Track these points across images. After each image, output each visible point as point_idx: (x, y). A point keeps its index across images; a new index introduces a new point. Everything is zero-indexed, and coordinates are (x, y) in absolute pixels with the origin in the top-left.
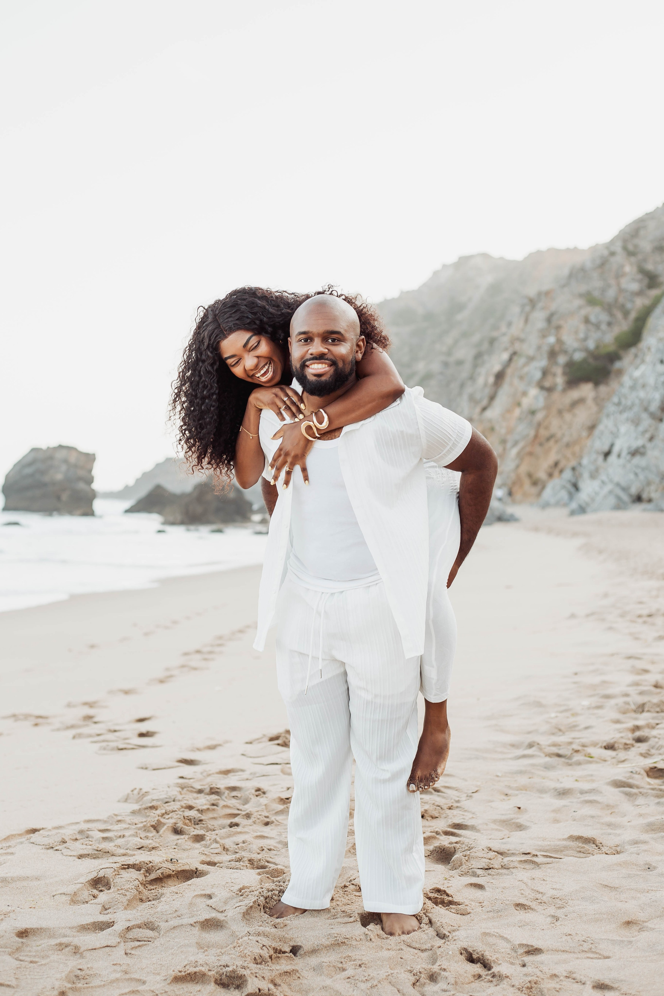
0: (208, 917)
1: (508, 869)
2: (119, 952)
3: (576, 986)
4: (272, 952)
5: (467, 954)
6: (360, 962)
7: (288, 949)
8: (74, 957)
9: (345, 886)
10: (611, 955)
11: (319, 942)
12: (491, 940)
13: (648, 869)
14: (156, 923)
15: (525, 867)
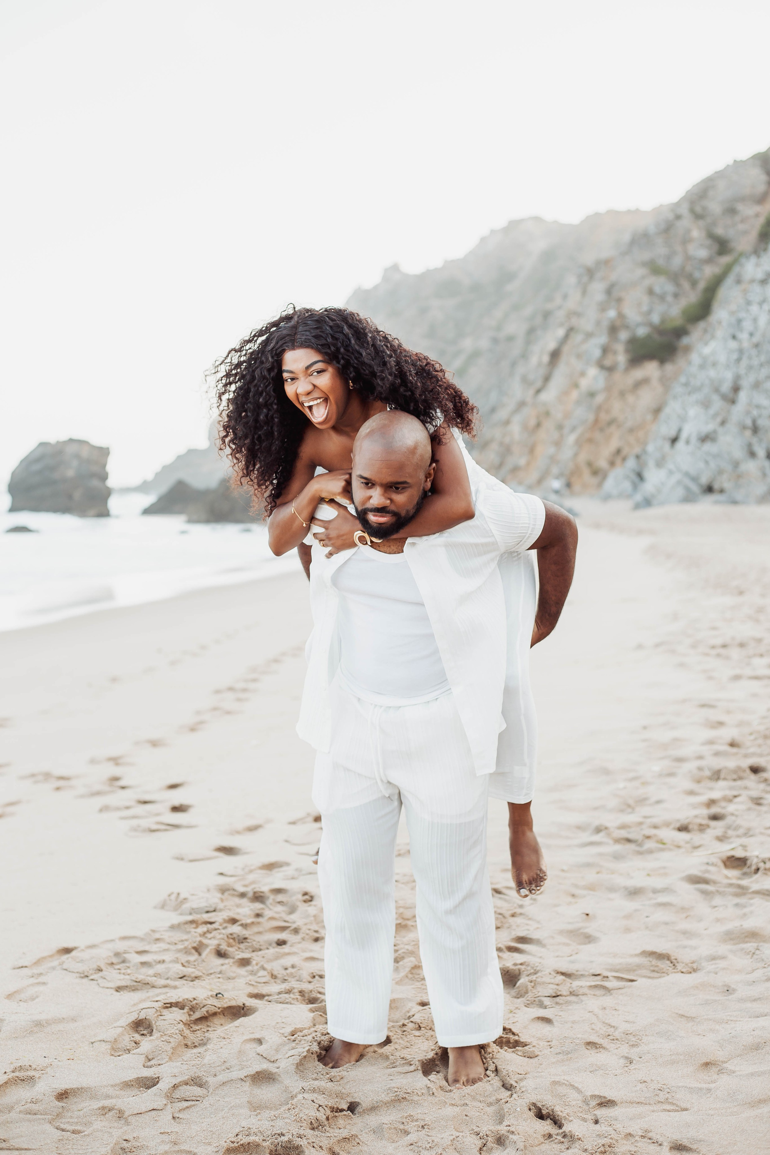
0: (259, 1069)
1: (577, 995)
2: (166, 1116)
3: (652, 1147)
4: (328, 1112)
5: (536, 1109)
6: (423, 1123)
7: (345, 1107)
8: (118, 1123)
9: (404, 1025)
10: (689, 1106)
11: (378, 1098)
12: (562, 1090)
13: (727, 992)
14: (204, 1078)
15: (596, 993)
